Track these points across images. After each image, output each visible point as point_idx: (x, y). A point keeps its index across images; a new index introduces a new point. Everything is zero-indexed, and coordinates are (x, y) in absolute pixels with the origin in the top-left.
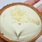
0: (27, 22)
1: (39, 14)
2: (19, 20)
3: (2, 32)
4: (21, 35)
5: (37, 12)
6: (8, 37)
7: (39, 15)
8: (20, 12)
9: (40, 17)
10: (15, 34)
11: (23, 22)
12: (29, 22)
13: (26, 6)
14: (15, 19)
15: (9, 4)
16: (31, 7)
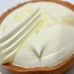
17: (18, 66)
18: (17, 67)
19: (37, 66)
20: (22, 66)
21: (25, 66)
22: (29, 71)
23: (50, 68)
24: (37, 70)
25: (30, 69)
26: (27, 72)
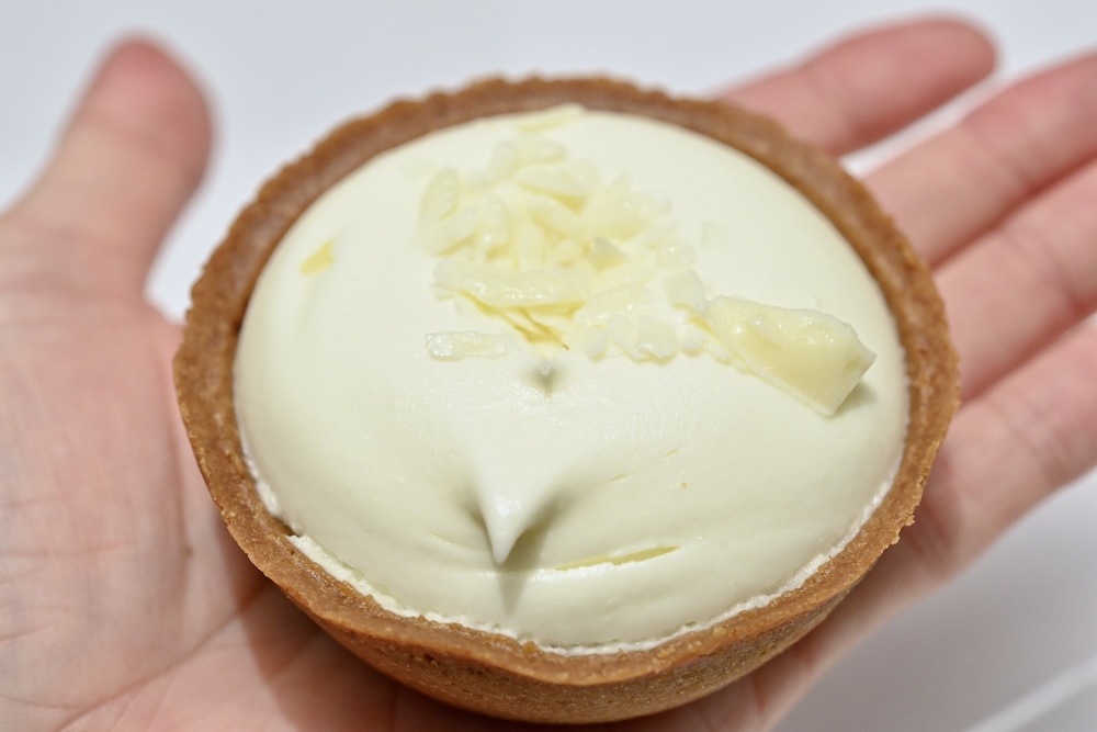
0: (662, 360)
1: (882, 262)
2: (550, 322)
3: (270, 500)
4: (558, 540)
5: (852, 220)
6: (359, 574)
7: (873, 272)
8: (574, 203)
9: (890, 299)
10: (464, 526)
11: (597, 356)
12: (693, 352)
13: (693, 127)
14: (488, 309)
15: (416, 88)
16: (762, 147)
17: (341, 574)
18: (331, 582)
19: (465, 621)
20: (363, 588)
21: (385, 592)
22: (404, 637)
23: (554, 664)
24: (458, 647)
25: (419, 624)
26: (387, 642)
